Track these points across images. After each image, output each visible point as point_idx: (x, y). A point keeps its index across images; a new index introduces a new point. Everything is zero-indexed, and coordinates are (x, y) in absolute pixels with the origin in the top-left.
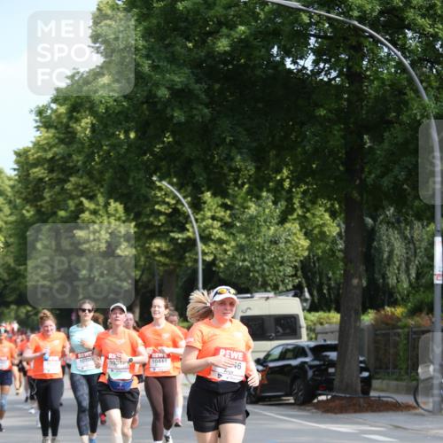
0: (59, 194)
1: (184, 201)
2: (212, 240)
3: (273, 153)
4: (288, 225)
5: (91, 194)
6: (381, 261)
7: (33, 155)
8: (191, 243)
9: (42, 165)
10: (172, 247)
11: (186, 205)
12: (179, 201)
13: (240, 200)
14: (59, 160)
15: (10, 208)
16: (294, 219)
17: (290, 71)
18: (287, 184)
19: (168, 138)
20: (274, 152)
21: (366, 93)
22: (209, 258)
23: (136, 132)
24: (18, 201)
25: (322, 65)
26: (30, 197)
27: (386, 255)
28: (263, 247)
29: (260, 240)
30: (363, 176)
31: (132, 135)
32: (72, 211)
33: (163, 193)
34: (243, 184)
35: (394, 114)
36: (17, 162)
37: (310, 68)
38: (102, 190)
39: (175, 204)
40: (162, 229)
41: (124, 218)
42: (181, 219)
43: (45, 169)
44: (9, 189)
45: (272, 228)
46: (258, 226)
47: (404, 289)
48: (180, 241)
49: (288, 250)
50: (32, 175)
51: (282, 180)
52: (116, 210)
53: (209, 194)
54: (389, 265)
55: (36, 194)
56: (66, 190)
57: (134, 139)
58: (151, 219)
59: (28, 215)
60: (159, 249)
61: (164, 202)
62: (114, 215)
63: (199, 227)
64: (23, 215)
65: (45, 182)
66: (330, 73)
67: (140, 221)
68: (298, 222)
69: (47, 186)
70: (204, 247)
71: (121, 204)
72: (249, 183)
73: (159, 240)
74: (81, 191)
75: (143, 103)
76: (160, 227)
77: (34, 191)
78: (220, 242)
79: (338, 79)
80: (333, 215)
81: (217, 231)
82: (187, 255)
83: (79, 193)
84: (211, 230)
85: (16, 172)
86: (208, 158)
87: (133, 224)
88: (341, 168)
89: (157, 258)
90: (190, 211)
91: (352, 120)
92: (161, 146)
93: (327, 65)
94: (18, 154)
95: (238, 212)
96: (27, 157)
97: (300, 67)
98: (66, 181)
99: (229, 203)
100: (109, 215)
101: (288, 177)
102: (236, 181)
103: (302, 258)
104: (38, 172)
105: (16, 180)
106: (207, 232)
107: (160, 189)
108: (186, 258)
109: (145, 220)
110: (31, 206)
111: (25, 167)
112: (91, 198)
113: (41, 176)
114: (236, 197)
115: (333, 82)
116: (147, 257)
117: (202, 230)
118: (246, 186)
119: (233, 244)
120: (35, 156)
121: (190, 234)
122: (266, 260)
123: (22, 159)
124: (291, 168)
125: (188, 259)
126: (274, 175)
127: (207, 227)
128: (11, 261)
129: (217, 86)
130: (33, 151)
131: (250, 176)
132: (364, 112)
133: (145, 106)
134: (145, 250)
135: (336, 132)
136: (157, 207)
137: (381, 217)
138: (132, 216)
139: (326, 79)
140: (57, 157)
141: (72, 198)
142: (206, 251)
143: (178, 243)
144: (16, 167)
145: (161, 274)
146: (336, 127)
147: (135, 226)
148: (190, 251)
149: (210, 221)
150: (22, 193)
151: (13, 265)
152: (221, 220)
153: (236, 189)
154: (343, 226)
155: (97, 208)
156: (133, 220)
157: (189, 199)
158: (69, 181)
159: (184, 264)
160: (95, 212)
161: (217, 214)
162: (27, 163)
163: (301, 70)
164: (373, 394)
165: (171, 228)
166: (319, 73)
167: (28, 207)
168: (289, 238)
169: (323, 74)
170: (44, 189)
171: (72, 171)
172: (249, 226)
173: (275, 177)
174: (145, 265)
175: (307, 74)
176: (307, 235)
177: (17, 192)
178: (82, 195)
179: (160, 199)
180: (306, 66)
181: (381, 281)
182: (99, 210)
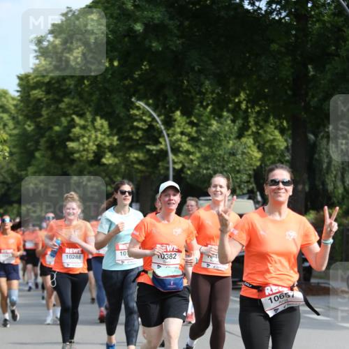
0: (54, 112)
1: (158, 119)
2: (181, 152)
3: (232, 80)
4: (244, 140)
5: (81, 112)
6: (321, 170)
7: (33, 79)
8: (163, 154)
9: (41, 88)
10: (148, 157)
11: (160, 122)
12: (154, 119)
13: (204, 118)
14: (54, 83)
15: (14, 124)
16: (249, 135)
17: (248, 11)
18: (243, 106)
19: (145, 66)
20: (234, 79)
21: (310, 30)
22: (178, 167)
23: (119, 61)
24: (20, 118)
25: (274, 6)
26: (30, 114)
27: (325, 166)
28: (224, 158)
29: (220, 152)
30: (307, 99)
31: (116, 64)
32: (65, 127)
33: (141, 112)
34: (208, 105)
35: (333, 48)
36: (20, 85)
37: (264, 8)
38: (90, 109)
39: (151, 122)
40: (140, 142)
41: (108, 133)
42: (156, 134)
43: (42, 91)
44: (13, 108)
45: (231, 142)
46: (220, 140)
47: (339, 194)
48: (154, 152)
49: (244, 160)
50: (32, 96)
51: (240, 102)
52: (102, 126)
53: (178, 113)
54: (327, 173)
55: (35, 112)
56: (61, 108)
57: (117, 66)
58: (131, 134)
59: (29, 129)
60: (137, 158)
61: (141, 120)
62: (100, 130)
63: (170, 141)
64: (25, 129)
65: (43, 102)
66: (281, 14)
67: (121, 135)
68: (252, 137)
69: (45, 106)
70: (174, 157)
71: (106, 120)
72: (212, 104)
73: (137, 151)
74: (73, 110)
75: (125, 36)
76: (137, 140)
77: (34, 109)
78: (188, 153)
79: (287, 18)
80: (282, 131)
81: (185, 144)
82: (160, 164)
83: (71, 112)
84: (179, 143)
85: (19, 94)
86: (179, 83)
87: (116, 138)
88: (289, 92)
89: (136, 166)
90: (163, 127)
91: (299, 52)
92: (139, 73)
93: (278, 6)
94: (20, 78)
95: (203, 128)
96: (28, 81)
97: (255, 8)
98: (61, 101)
99: (195, 121)
100: (96, 130)
101: (244, 100)
102: (201, 103)
103: (255, 168)
104: (37, 93)
105: (19, 100)
106: (176, 145)
107: (138, 108)
108: (159, 166)
109: (126, 134)
110: (31, 121)
111: (26, 89)
112: (81, 116)
113: (39, 97)
114: (202, 115)
115: (283, 21)
116: (127, 165)
117: (172, 143)
118: (210, 107)
119: (198, 155)
120: (35, 80)
121: (162, 146)
122: (226, 169)
123: (24, 83)
124: (248, 92)
125: (161, 168)
126: (233, 99)
127: (176, 141)
128: (14, 167)
129: (187, 23)
130: (33, 76)
131: (213, 99)
132: (309, 46)
133: (126, 39)
134: (125, 160)
135: (286, 64)
136: (135, 124)
137: (322, 134)
138: (115, 131)
139: (277, 18)
140: (53, 81)
141: (65, 115)
142: (176, 160)
143: (152, 154)
144: (19, 89)
145: (139, 179)
146: (287, 59)
147: (118, 139)
148: (163, 160)
149: (179, 136)
150: (23, 111)
151: (15, 171)
152: (189, 135)
153: (201, 109)
154: (290, 141)
155: (86, 124)
156: (116, 134)
157: (162, 117)
158: (63, 101)
159: (157, 172)
160: (84, 128)
161: (185, 130)
162: (28, 86)
163: (257, 10)
164: (313, 281)
165: (147, 142)
166: (271, 13)
167: (28, 123)
168: (245, 150)
169: (275, 13)
170: (42, 107)
171: (66, 93)
172: (212, 140)
173: (234, 100)
174: (125, 171)
175: (261, 14)
176: (260, 148)
177: (20, 110)
178: (74, 113)
179: (138, 117)
180: (261, 6)
181: (321, 187)
182: (88, 126)
